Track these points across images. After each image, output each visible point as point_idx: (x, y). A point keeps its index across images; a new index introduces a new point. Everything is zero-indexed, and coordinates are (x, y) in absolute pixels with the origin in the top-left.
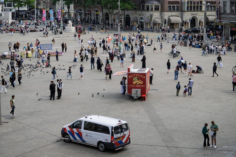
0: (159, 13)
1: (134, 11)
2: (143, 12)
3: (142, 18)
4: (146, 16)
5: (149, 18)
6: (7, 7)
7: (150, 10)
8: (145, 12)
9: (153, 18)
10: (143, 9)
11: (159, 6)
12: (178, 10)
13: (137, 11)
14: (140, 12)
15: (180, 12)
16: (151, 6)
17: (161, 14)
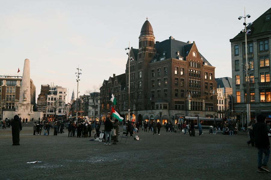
0: (167, 111)
1: (145, 111)
2: (153, 111)
3: (152, 116)
4: (156, 114)
5: (159, 115)
6: (49, 113)
7: (159, 108)
8: (154, 110)
9: (162, 115)
10: (153, 109)
11: (167, 105)
12: (183, 110)
13: (148, 111)
14: (151, 111)
15: (185, 111)
16: (160, 105)
17: (169, 112)
